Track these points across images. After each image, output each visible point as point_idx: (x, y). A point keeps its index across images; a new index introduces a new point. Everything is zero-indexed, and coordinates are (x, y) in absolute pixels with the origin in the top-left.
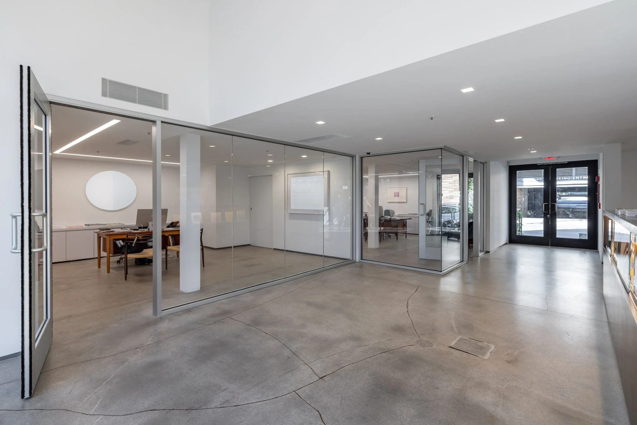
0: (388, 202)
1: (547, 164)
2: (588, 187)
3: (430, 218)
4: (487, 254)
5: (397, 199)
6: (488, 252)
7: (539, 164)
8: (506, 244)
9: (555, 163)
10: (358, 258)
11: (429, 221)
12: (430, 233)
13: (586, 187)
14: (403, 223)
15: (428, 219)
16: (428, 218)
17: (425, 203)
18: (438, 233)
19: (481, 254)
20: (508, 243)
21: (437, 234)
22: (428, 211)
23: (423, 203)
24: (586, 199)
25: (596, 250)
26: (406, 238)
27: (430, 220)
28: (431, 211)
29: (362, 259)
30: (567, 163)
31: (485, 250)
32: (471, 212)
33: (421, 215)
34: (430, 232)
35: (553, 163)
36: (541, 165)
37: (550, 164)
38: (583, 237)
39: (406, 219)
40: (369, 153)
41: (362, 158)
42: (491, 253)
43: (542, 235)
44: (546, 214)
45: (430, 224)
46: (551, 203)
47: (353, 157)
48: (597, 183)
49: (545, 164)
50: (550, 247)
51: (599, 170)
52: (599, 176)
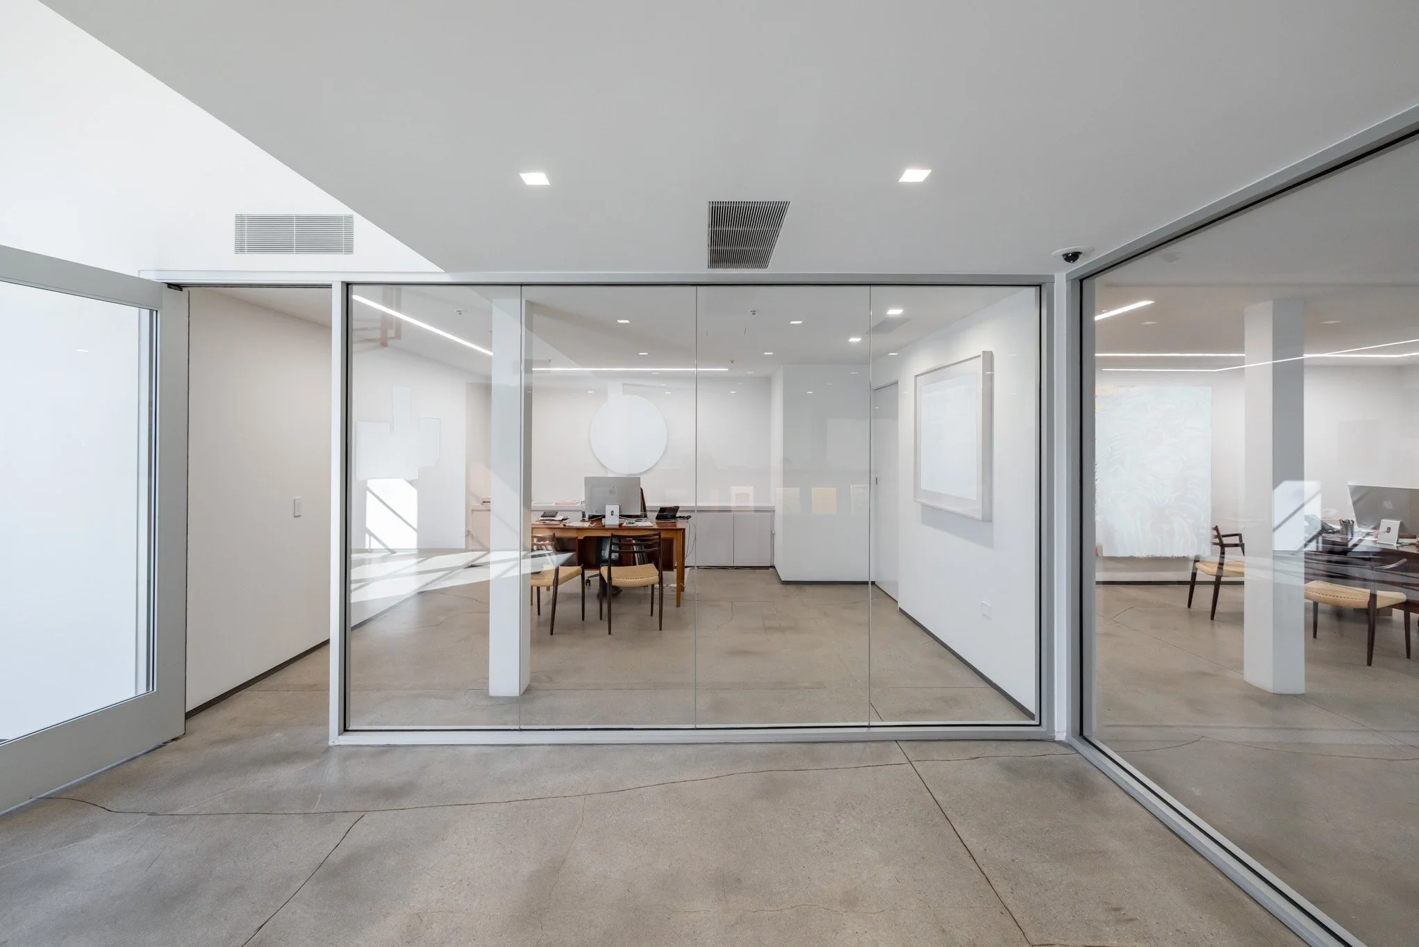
10: (1061, 725)
29: (1082, 734)
40: (1072, 257)
41: (1081, 283)
47: (1040, 286)
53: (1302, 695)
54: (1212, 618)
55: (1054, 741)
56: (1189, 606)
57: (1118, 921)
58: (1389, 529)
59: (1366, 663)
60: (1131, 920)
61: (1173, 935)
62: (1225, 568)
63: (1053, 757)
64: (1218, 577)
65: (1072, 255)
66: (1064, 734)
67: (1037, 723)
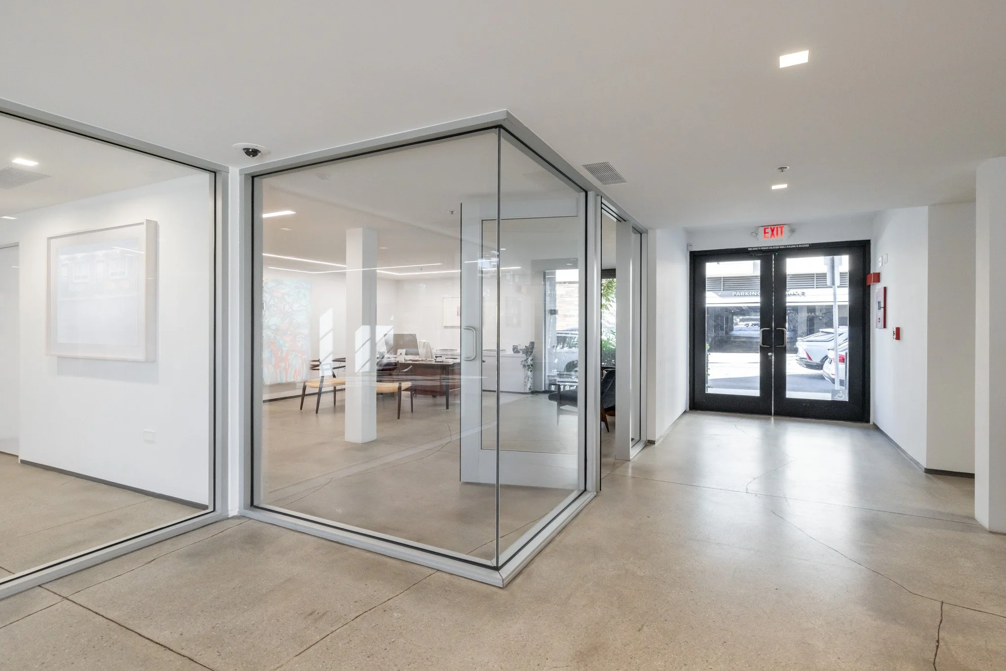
0: (445, 327)
1: (768, 248)
3: (530, 359)
4: (650, 449)
6: (651, 443)
7: (752, 248)
8: (685, 412)
9: (783, 247)
10: (234, 503)
11: (528, 366)
12: (530, 389)
16: (526, 358)
18: (547, 389)
19: (634, 452)
20: (688, 409)
21: (543, 390)
23: (473, 326)
25: (866, 425)
27: (529, 362)
28: (532, 343)
29: (252, 505)
30: (808, 246)
31: (643, 438)
32: (613, 346)
33: (468, 360)
34: (529, 387)
35: (781, 247)
36: (755, 251)
37: (774, 248)
38: (839, 396)
40: (253, 153)
41: (253, 179)
42: (657, 444)
43: (756, 393)
44: (764, 351)
45: (530, 370)
46: (775, 329)
47: (215, 173)
48: (871, 286)
49: (764, 248)
50: (774, 419)
51: (880, 259)
52: (877, 271)
53: (375, 440)
54: (317, 412)
55: (228, 519)
56: (301, 409)
57: (316, 620)
58: (401, 353)
59: (397, 418)
60: (324, 614)
61: (354, 607)
62: (324, 383)
63: (229, 530)
64: (320, 389)
65: (252, 151)
66: (238, 510)
67: (212, 510)
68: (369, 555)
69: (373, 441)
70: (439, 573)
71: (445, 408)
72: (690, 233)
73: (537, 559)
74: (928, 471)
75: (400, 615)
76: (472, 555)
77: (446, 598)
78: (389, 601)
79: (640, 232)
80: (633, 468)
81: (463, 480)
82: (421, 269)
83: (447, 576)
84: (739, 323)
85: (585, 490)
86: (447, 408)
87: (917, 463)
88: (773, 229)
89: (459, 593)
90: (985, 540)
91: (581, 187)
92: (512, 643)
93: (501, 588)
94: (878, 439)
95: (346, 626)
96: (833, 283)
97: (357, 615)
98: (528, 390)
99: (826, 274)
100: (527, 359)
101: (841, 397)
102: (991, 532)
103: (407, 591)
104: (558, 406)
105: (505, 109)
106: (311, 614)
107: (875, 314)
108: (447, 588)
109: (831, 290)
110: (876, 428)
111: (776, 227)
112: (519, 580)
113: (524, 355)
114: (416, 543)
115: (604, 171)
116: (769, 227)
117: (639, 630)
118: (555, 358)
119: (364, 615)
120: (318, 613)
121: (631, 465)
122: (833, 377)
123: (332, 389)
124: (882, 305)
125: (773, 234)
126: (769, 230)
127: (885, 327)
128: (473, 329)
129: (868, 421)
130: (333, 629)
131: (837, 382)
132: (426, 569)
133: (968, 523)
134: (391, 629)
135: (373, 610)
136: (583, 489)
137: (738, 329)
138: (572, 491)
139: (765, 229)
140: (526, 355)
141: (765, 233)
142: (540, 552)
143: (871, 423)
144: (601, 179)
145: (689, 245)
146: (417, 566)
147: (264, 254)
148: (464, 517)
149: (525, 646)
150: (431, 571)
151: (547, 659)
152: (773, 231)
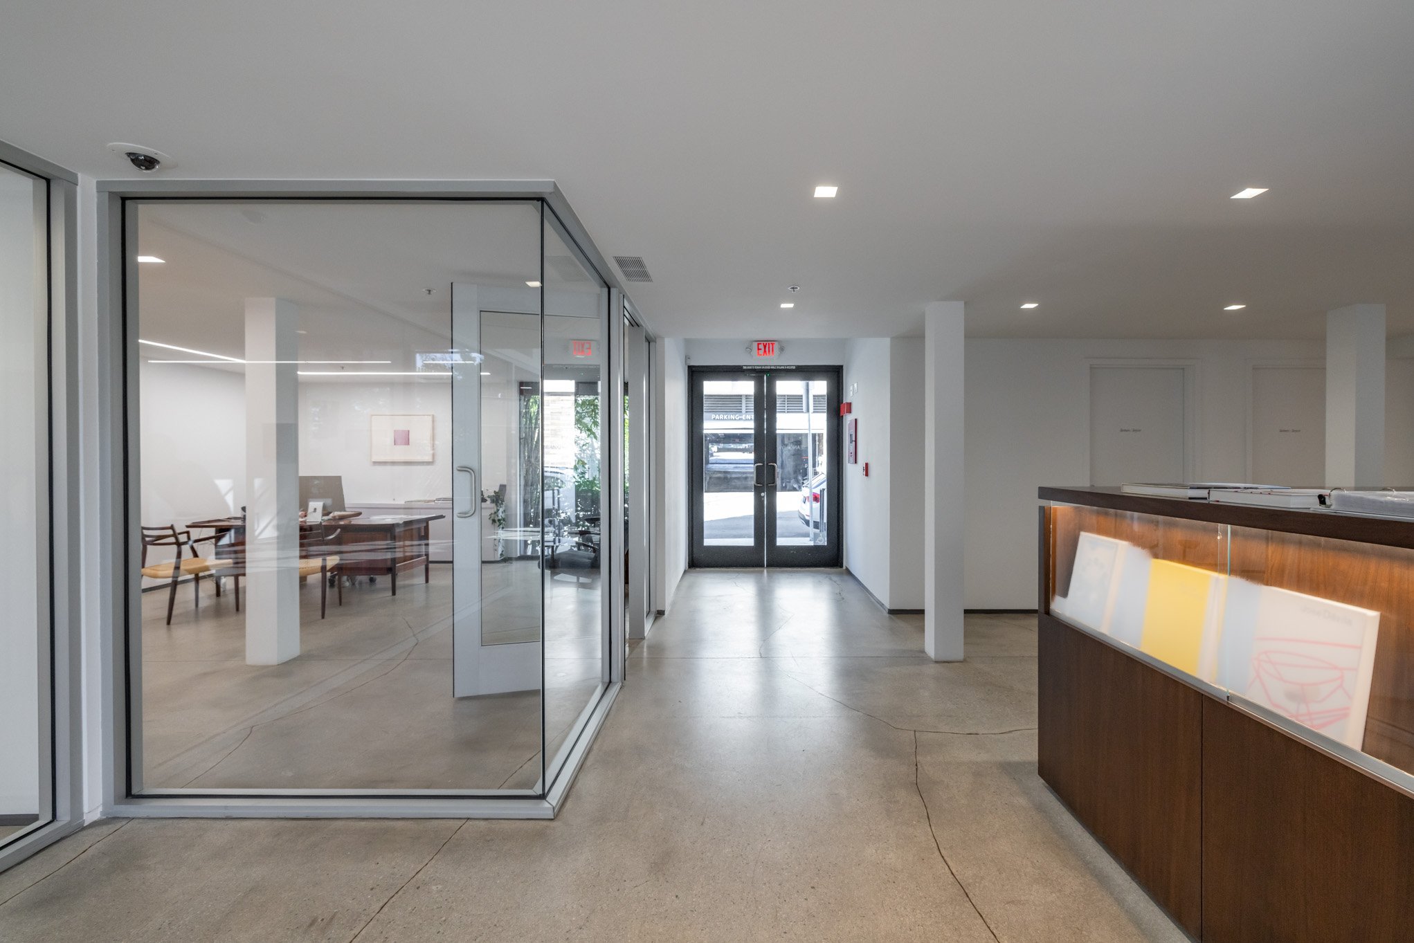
0: (375, 463)
1: (761, 367)
2: (755, 434)
3: (501, 510)
4: (661, 620)
5: (400, 453)
6: (661, 613)
7: (747, 366)
8: (686, 571)
9: (774, 367)
11: (499, 520)
12: (501, 555)
13: (750, 434)
14: (419, 530)
15: (495, 513)
16: (494, 510)
17: (475, 465)
18: (522, 553)
19: (648, 626)
20: (688, 567)
21: (519, 555)
22: (490, 488)
23: (470, 465)
24: (751, 456)
25: (839, 570)
26: (427, 581)
27: (501, 515)
28: (503, 487)
29: (129, 794)
30: (794, 368)
31: (653, 609)
33: (464, 515)
34: (500, 552)
35: (772, 367)
36: (749, 370)
37: (766, 367)
38: (817, 540)
39: (427, 520)
40: (148, 163)
41: (124, 201)
42: (666, 613)
43: (750, 542)
44: (758, 491)
45: (501, 526)
46: (767, 464)
47: (48, 181)
48: (844, 417)
49: (758, 368)
50: (767, 572)
51: (851, 388)
52: (849, 401)
53: (300, 656)
54: (169, 623)
55: (84, 829)
57: (324, 929)
58: (315, 509)
59: (320, 617)
60: (332, 919)
61: (372, 896)
63: (95, 847)
64: (175, 577)
65: (145, 160)
66: (100, 809)
67: (49, 818)
68: (363, 824)
69: (295, 660)
70: (470, 823)
71: (390, 593)
72: (688, 343)
73: (581, 776)
74: (892, 612)
75: (440, 887)
76: (506, 788)
77: (491, 850)
78: (419, 875)
79: (649, 340)
80: (649, 647)
81: (456, 696)
82: (343, 368)
83: (482, 823)
84: (714, 454)
85: (610, 682)
86: (394, 593)
87: (882, 605)
88: (766, 346)
89: (505, 839)
90: (931, 670)
91: (605, 282)
92: (584, 876)
93: (552, 819)
94: (851, 585)
95: (371, 923)
96: (808, 411)
97: (381, 904)
98: (499, 556)
99: (802, 396)
100: (498, 510)
101: (820, 541)
102: (936, 662)
103: (438, 856)
104: (551, 576)
105: (553, 180)
106: (312, 924)
107: (847, 447)
108: (488, 838)
109: (807, 414)
110: (848, 572)
111: (768, 343)
112: (569, 805)
113: (494, 505)
114: (426, 790)
115: (634, 267)
116: (762, 343)
117: (702, 824)
118: (532, 508)
119: (391, 901)
120: (322, 920)
121: (645, 643)
122: (807, 518)
123: (192, 576)
124: (854, 439)
125: (765, 351)
126: (761, 346)
127: (856, 463)
128: (469, 470)
129: (841, 566)
130: (356, 931)
131: (811, 524)
132: (451, 822)
133: (919, 656)
134: (435, 907)
135: (400, 893)
136: (608, 681)
137: (713, 462)
138: (596, 687)
139: (758, 344)
140: (496, 505)
141: (759, 349)
142: (581, 767)
143: (844, 568)
144: (627, 274)
145: (687, 358)
146: (439, 821)
147: (140, 341)
148: (472, 744)
149: (599, 874)
150: (459, 823)
151: (625, 881)
152: (765, 347)
